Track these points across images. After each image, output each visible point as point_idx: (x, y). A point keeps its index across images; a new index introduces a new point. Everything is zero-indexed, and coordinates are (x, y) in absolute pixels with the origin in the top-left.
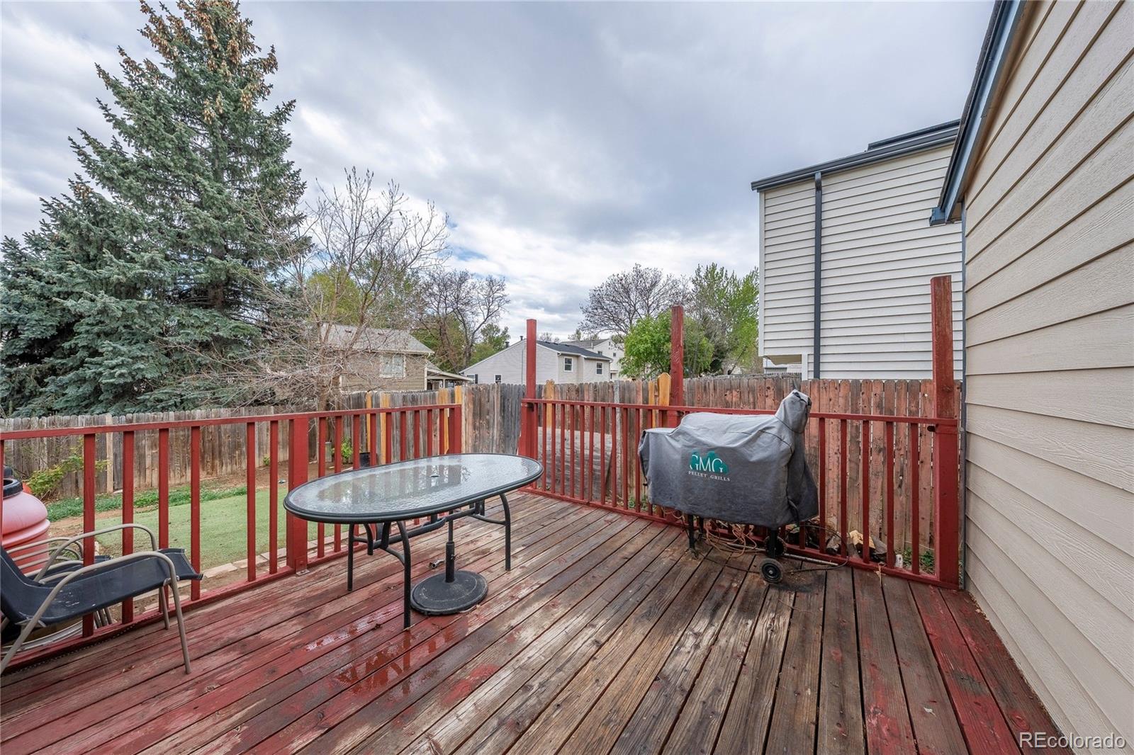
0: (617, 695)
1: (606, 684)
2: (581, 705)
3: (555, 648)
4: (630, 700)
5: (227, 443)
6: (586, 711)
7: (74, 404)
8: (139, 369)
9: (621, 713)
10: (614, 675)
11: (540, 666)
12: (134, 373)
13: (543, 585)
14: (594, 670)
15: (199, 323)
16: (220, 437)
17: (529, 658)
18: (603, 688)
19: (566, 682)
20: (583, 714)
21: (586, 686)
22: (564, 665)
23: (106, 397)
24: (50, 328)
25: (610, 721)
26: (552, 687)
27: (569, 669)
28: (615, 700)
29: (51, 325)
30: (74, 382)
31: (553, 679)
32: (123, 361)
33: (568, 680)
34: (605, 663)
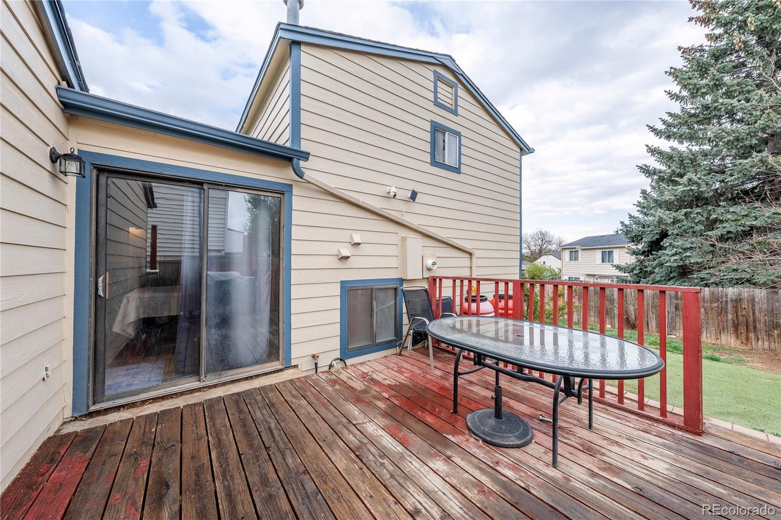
0: (352, 506)
1: (366, 502)
2: (356, 481)
3: (418, 479)
4: (343, 512)
5: (763, 321)
6: (350, 483)
7: (663, 279)
8: (687, 256)
9: (336, 501)
10: (372, 511)
11: (400, 467)
12: (684, 259)
13: (530, 492)
14: (384, 499)
15: (736, 217)
16: (754, 314)
17: (411, 462)
18: (363, 499)
19: (378, 477)
20: (348, 480)
21: (370, 488)
22: (396, 480)
23: (674, 275)
24: (656, 235)
25: (334, 492)
26: (378, 469)
27: (391, 483)
28: (348, 502)
29: (657, 233)
30: (659, 265)
31: (385, 471)
32: (676, 251)
33: (381, 480)
34: (388, 510)
